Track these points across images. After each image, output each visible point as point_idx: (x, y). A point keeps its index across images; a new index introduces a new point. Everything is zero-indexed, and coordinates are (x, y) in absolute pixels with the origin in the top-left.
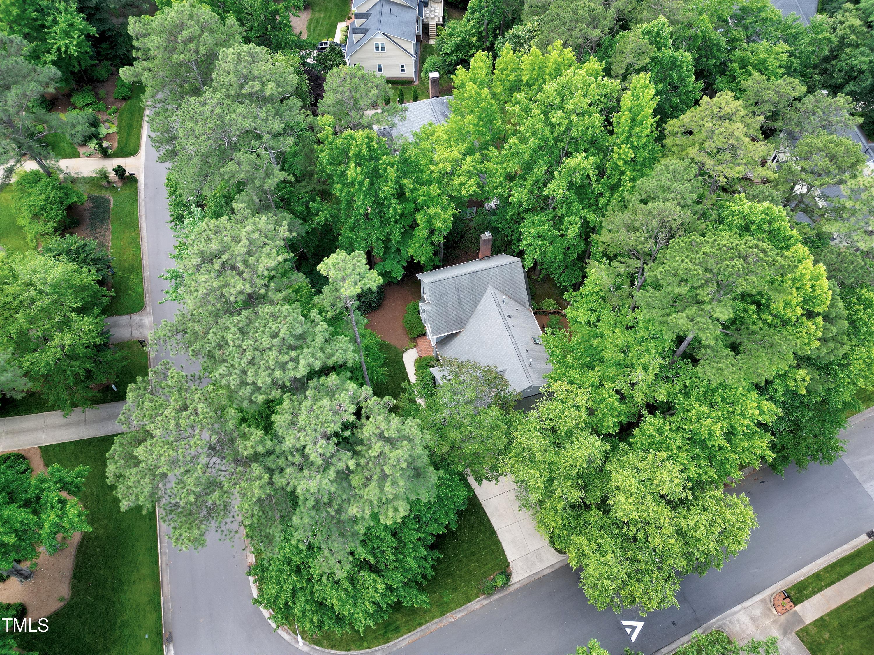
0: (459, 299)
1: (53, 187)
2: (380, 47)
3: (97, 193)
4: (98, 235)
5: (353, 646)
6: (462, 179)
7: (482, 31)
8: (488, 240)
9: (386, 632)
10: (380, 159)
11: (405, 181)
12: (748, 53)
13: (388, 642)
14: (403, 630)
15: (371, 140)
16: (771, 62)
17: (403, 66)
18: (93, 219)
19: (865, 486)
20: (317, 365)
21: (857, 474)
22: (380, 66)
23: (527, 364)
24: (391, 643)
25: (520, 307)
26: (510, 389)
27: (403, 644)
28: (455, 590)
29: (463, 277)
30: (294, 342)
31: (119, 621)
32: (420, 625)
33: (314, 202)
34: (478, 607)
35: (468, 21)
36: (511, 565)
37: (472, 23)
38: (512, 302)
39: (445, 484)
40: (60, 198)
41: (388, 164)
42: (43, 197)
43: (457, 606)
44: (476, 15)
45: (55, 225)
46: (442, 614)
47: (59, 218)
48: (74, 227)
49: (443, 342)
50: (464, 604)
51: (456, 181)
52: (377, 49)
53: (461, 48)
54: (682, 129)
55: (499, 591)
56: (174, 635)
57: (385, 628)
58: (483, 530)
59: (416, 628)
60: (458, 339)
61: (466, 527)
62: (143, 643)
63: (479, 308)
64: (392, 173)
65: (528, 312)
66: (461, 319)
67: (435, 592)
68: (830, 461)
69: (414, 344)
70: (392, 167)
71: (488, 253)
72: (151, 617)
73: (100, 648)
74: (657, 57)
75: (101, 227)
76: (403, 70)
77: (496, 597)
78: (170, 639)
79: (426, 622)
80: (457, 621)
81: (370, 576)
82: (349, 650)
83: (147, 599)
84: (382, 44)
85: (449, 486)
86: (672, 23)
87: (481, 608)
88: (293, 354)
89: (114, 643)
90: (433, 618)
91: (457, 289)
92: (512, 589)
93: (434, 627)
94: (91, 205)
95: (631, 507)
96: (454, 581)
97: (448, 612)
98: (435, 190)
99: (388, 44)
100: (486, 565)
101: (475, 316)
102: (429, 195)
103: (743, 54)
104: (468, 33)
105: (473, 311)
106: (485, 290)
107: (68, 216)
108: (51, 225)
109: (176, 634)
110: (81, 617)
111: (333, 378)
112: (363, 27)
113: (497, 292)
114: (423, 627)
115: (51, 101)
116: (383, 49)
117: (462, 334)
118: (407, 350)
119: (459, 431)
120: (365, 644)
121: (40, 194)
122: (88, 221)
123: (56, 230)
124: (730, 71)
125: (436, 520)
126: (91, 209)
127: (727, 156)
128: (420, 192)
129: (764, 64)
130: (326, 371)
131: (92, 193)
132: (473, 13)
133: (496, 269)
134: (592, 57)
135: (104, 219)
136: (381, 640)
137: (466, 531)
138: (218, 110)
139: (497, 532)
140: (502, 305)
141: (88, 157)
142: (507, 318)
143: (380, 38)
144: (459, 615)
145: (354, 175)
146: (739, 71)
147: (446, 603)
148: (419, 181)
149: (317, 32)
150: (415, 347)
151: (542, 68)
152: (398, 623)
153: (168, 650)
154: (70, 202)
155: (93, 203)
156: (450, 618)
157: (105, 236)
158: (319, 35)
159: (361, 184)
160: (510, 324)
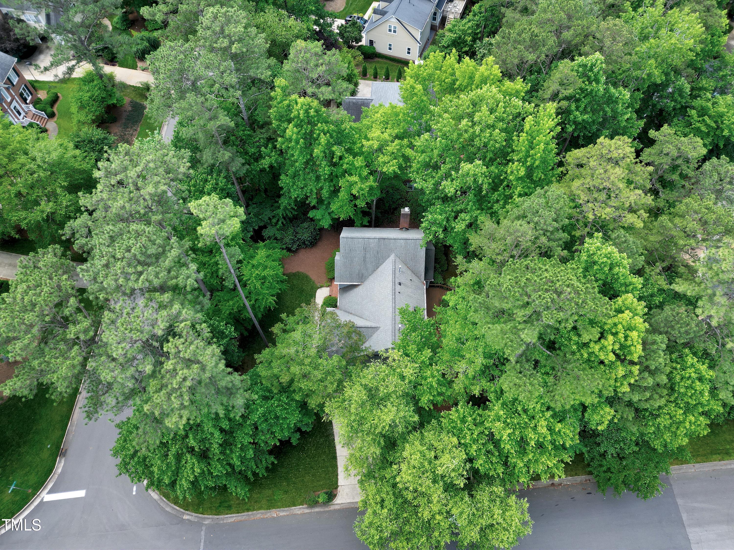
0: (365, 258)
1: (100, 88)
2: (392, 30)
3: (138, 101)
4: (127, 133)
5: (191, 508)
6: (386, 158)
7: (478, 33)
8: (407, 214)
9: (220, 506)
10: (316, 125)
11: (335, 148)
12: (710, 104)
13: (218, 515)
14: (234, 509)
15: (310, 107)
16: (728, 117)
17: (409, 49)
18: (128, 120)
19: (688, 530)
20: (156, 282)
21: (684, 516)
22: (390, 45)
23: (397, 328)
24: (221, 516)
25: (415, 279)
26: (367, 345)
27: (230, 520)
28: (286, 492)
29: (372, 240)
30: (142, 259)
31: (34, 428)
32: (248, 510)
33: (266, 148)
34: (299, 512)
35: (469, 21)
36: (339, 488)
37: (470, 24)
38: (409, 272)
39: (282, 406)
40: (102, 98)
41: (323, 131)
42: (89, 94)
43: (283, 506)
44: (477, 18)
45: (94, 118)
46: (269, 508)
47: (97, 113)
48: (111, 123)
49: (346, 289)
50: (289, 506)
51: (382, 159)
52: (390, 30)
53: (456, 43)
54: (576, 162)
55: (321, 506)
56: (68, 452)
57: (220, 503)
58: (327, 452)
59: (244, 512)
60: (356, 290)
61: (314, 445)
62: (45, 450)
63: (379, 269)
64: (323, 140)
65: (420, 284)
66: (363, 275)
67: (270, 489)
68: (645, 497)
69: (329, 284)
70: (325, 134)
71: (407, 226)
72: (58, 433)
73: (14, 443)
74: (587, 89)
75: (132, 127)
76: (409, 53)
77: (317, 510)
78: (64, 454)
79: (254, 510)
80: (278, 517)
81: (191, 459)
82: (187, 510)
83: (59, 419)
84: (395, 27)
85: (285, 409)
86: (607, 62)
87: (301, 514)
88: (140, 268)
89: (25, 443)
90: (260, 508)
91: (365, 249)
92: (332, 508)
93: (258, 516)
94: (130, 109)
95: (410, 478)
96: (288, 485)
97: (274, 508)
98: (359, 162)
99: (399, 28)
100: (318, 481)
101: (374, 275)
102: (352, 164)
103: (704, 104)
104: (464, 32)
105: (375, 270)
106: (389, 256)
107: (106, 112)
108: (90, 117)
109: (70, 453)
110: (9, 416)
111: (166, 297)
112: (384, 10)
113: (398, 260)
114: (250, 513)
115: (132, 21)
116: (395, 32)
117: (360, 287)
118: (321, 287)
119: (300, 367)
120: (201, 510)
121: (88, 91)
122: (124, 121)
123: (93, 121)
124: (689, 116)
125: (272, 433)
126: (130, 111)
127: (603, 196)
128: (346, 160)
129: (722, 117)
130: (162, 289)
131: (134, 99)
132: (474, 16)
133: (402, 241)
134: (519, 77)
135: (137, 122)
136: (214, 512)
137: (313, 449)
138: (182, 56)
139: (338, 458)
140: (397, 272)
141: (143, 70)
142: (397, 285)
143: (393, 22)
144: (282, 514)
145: (291, 133)
146: (696, 118)
147: (275, 500)
148: (349, 151)
149: (353, 6)
150: (328, 286)
151: (471, 78)
152: (232, 502)
153: (60, 462)
154: (110, 102)
155: (132, 107)
156: (274, 513)
157: (132, 135)
158: (354, 9)
159: (297, 142)
160: (397, 291)
